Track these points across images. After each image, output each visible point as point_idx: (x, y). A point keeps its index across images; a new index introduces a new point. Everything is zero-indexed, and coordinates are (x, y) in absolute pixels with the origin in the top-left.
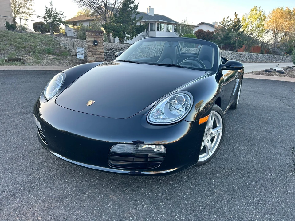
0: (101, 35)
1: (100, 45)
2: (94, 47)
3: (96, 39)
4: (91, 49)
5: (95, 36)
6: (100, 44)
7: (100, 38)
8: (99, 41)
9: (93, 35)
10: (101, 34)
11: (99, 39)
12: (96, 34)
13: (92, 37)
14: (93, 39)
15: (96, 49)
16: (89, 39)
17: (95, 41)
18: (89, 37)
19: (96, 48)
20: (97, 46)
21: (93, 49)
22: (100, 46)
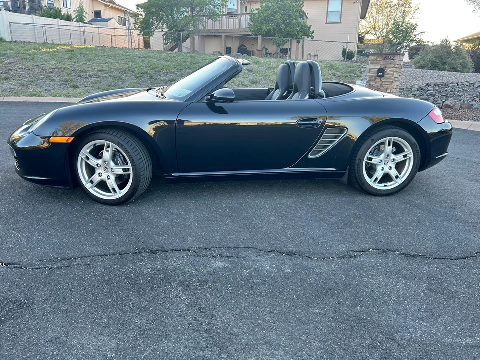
0: (392, 60)
1: (389, 76)
2: (378, 80)
3: (383, 67)
4: (372, 83)
5: (382, 62)
6: (389, 74)
7: (391, 64)
8: (388, 70)
9: (379, 60)
10: (393, 58)
11: (389, 66)
12: (386, 58)
13: (378, 64)
14: (379, 67)
15: (380, 83)
16: (373, 66)
17: (382, 70)
18: (372, 64)
19: (381, 81)
20: (382, 79)
21: (376, 83)
22: (387, 79)
